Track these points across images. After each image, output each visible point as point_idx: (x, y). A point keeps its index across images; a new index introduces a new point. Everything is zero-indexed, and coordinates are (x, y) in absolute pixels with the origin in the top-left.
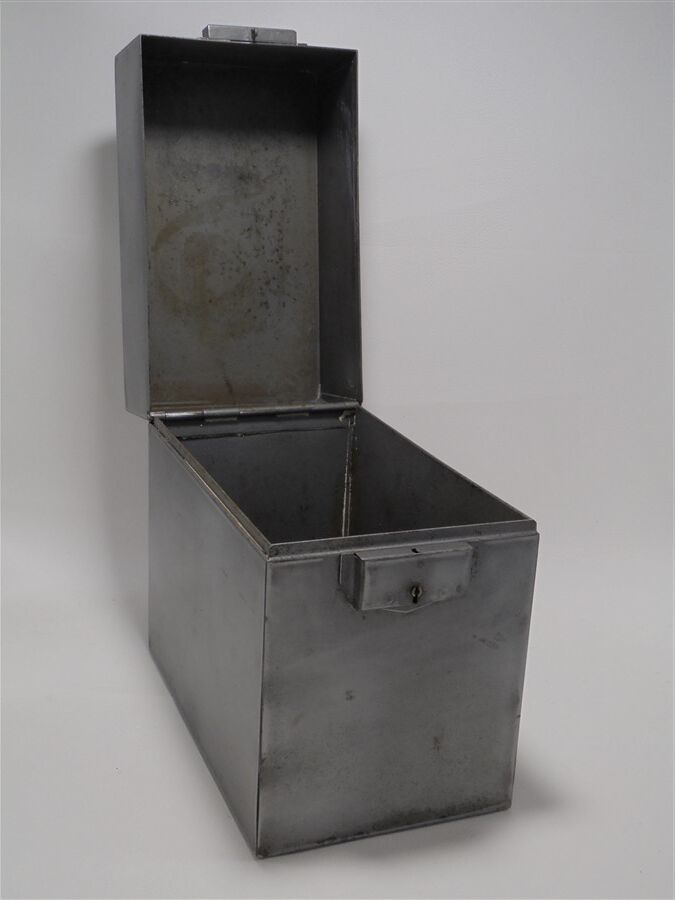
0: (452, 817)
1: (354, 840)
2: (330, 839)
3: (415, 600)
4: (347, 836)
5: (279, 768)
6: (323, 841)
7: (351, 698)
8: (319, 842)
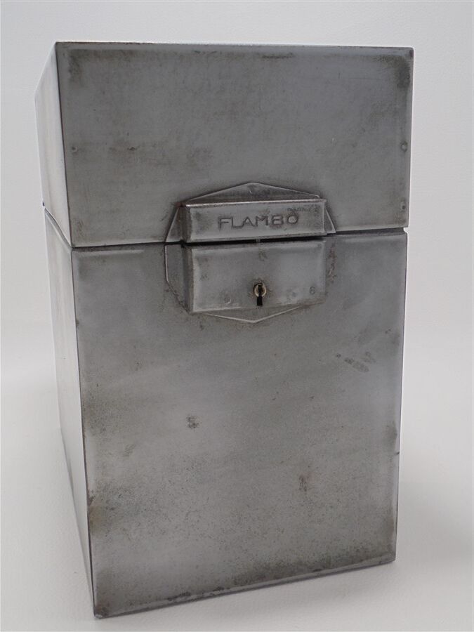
0: (329, 571)
1: (214, 596)
2: (184, 595)
3: (260, 302)
4: (203, 592)
5: (113, 509)
6: (176, 597)
7: (194, 425)
8: (169, 599)
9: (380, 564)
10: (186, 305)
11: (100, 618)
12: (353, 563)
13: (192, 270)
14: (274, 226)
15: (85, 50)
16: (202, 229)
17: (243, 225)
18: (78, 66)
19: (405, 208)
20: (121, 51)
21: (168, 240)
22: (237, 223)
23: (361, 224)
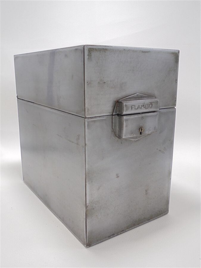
1: (121, 234)
2: (113, 235)
3: (141, 133)
4: (118, 233)
5: (93, 209)
7: (118, 177)
8: (109, 237)
9: (165, 214)
10: (120, 137)
11: (88, 248)
12: (158, 216)
13: (123, 124)
14: (146, 108)
15: (93, 48)
16: (127, 110)
17: (138, 108)
18: (90, 54)
19: (176, 100)
20: (103, 49)
21: (114, 114)
22: (136, 108)
23: (165, 106)
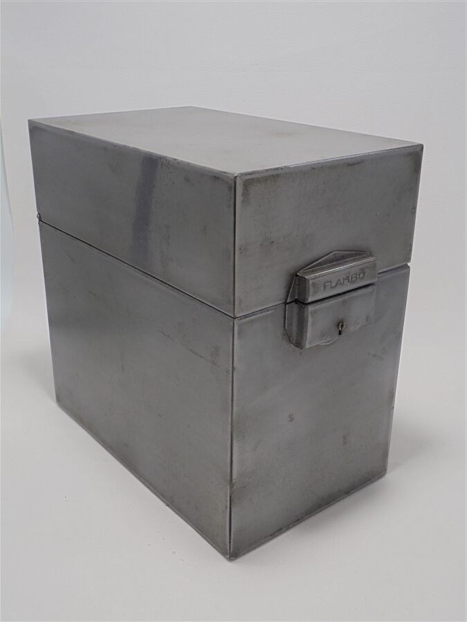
2: (278, 531)
3: (340, 333)
4: (289, 525)
5: (245, 487)
6: (274, 533)
7: (292, 420)
8: (271, 535)
9: (380, 478)
10: (299, 344)
11: (232, 560)
12: (366, 482)
13: (307, 321)
14: (353, 282)
15: (252, 179)
16: (315, 292)
17: (336, 285)
18: (247, 191)
19: (411, 250)
20: (272, 175)
21: (288, 301)
22: (334, 284)
23: (388, 266)
